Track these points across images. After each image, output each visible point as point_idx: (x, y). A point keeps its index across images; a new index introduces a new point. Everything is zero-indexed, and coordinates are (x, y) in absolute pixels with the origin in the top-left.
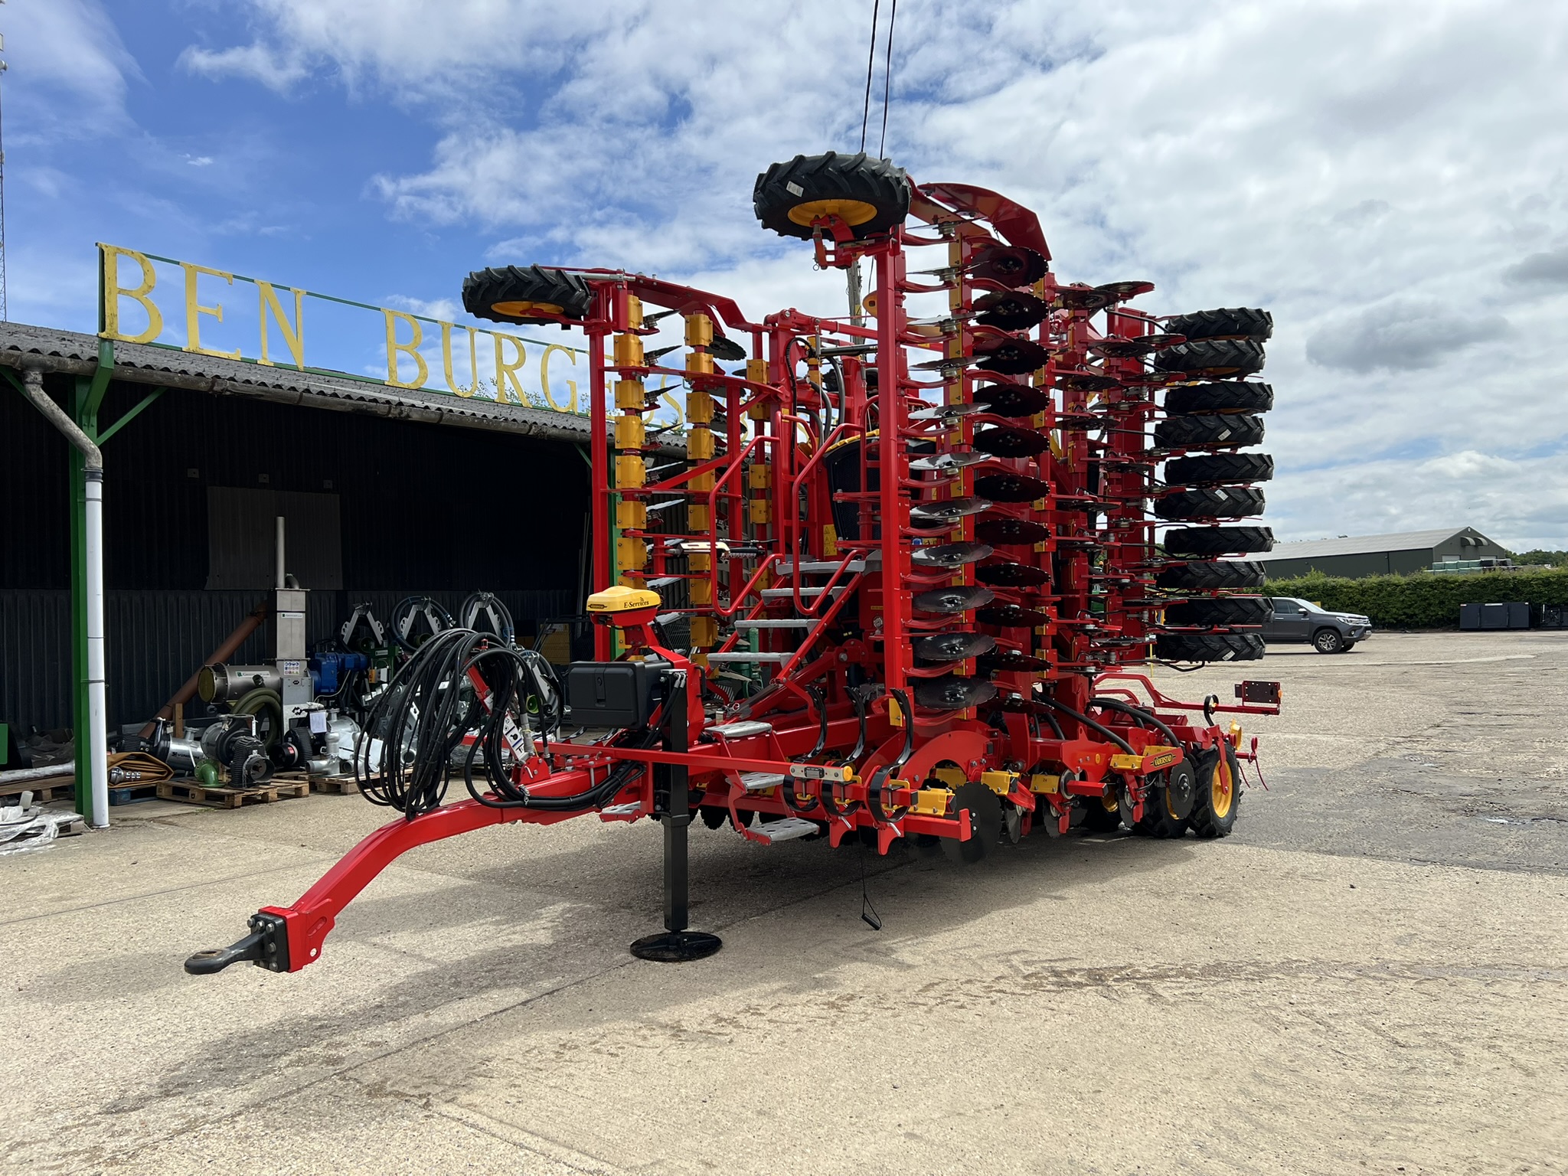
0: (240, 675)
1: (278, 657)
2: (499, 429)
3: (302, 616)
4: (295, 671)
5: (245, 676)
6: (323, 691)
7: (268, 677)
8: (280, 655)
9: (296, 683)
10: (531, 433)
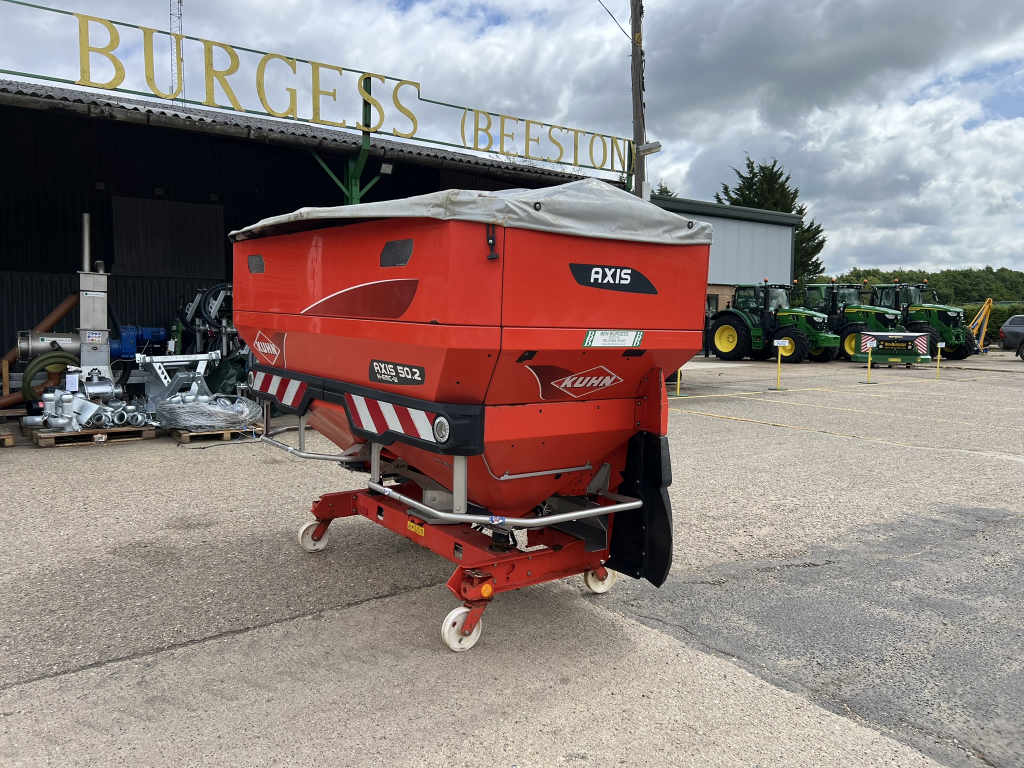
0: (43, 340)
1: (81, 328)
2: (217, 132)
3: (105, 295)
4: (97, 339)
5: (43, 343)
6: (123, 356)
7: (66, 342)
8: (83, 326)
9: (95, 349)
10: (252, 137)
